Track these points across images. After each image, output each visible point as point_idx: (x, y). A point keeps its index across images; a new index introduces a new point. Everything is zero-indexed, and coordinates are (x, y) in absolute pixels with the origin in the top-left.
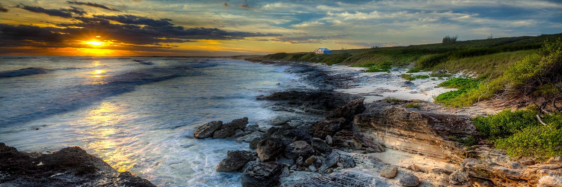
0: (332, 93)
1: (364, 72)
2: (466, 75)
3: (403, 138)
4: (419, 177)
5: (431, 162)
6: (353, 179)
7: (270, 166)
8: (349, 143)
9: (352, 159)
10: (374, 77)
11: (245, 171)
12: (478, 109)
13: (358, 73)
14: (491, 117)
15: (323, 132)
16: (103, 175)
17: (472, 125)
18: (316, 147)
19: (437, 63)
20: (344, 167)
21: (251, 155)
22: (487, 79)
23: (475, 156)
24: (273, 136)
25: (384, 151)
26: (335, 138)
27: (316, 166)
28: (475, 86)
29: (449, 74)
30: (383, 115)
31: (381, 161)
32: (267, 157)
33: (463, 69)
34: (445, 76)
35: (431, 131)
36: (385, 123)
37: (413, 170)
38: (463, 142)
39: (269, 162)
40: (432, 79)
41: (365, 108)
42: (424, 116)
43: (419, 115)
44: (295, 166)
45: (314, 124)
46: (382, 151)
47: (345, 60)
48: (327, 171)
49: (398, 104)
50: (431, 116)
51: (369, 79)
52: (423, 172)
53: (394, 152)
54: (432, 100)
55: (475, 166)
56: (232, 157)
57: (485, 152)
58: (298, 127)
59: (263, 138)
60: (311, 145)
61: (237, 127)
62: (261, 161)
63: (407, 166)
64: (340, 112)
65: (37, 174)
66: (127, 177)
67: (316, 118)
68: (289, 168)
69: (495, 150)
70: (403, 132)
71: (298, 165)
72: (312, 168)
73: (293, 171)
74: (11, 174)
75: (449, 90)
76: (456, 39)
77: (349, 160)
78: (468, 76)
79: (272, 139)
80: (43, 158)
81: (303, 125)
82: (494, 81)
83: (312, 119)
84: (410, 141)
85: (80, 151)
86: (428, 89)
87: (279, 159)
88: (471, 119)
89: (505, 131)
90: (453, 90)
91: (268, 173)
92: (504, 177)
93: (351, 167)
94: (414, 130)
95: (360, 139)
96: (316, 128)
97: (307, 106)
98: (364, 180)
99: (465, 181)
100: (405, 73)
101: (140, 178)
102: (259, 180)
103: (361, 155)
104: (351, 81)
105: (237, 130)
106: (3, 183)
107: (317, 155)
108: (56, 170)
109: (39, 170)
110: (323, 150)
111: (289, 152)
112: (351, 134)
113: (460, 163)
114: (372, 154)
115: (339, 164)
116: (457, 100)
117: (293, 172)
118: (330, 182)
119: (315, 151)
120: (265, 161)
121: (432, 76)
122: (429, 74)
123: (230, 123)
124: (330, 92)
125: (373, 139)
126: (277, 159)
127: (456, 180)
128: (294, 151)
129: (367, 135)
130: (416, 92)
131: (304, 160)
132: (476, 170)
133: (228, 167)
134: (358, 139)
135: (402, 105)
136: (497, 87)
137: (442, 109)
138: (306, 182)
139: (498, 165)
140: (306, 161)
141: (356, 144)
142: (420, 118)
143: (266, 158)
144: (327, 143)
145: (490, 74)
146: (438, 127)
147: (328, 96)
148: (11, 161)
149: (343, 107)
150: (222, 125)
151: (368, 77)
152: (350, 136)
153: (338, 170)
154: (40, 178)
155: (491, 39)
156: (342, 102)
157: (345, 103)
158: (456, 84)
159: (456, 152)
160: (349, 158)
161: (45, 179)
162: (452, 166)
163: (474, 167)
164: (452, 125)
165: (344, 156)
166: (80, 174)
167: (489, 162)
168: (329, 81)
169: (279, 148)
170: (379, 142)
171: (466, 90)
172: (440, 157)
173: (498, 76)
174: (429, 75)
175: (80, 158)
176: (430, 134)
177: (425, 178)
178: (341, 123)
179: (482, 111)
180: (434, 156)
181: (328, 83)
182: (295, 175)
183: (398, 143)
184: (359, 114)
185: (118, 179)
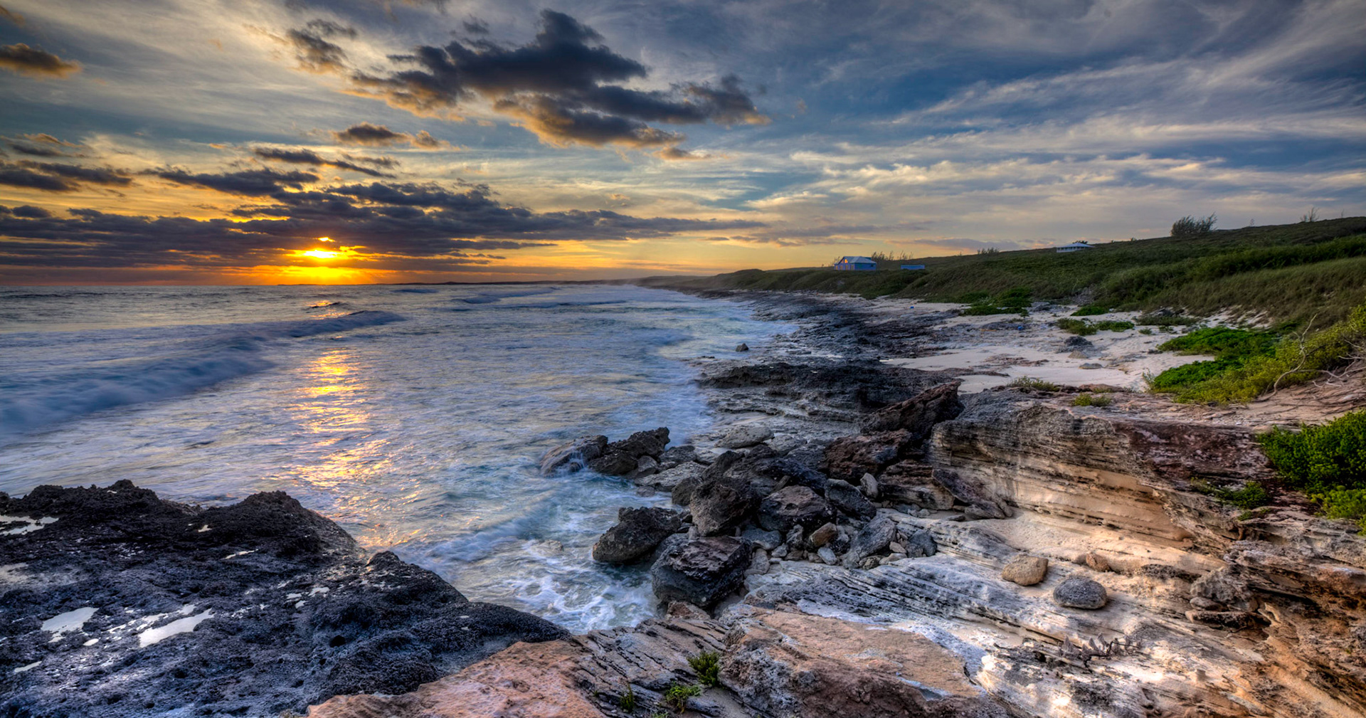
0: (877, 368)
1: (960, 315)
2: (1239, 320)
3: (1062, 484)
4: (1106, 585)
5: (1140, 547)
6: (931, 584)
7: (722, 546)
8: (921, 494)
9: (927, 533)
10: (984, 327)
11: (662, 557)
12: (1273, 409)
13: (942, 318)
14: (1311, 430)
15: (854, 465)
16: (336, 557)
17: (1256, 453)
18: (837, 502)
19: (1157, 289)
20: (908, 555)
21: (675, 520)
22: (1300, 328)
23: (1265, 535)
24: (731, 474)
25: (1013, 516)
26: (884, 481)
27: (835, 551)
28: (1266, 350)
29: (1191, 317)
30: (1008, 423)
31: (1003, 541)
32: (714, 525)
33: (1230, 305)
34: (1178, 323)
35: (1141, 466)
36: (1015, 444)
37: (1091, 568)
38: (1230, 497)
39: (720, 538)
40: (1142, 332)
41: (962, 407)
42: (1120, 428)
43: (1107, 425)
44: (783, 548)
45: (830, 446)
46: (1005, 516)
47: (909, 286)
48: (864, 563)
49: (1051, 395)
50: (1139, 427)
51: (971, 333)
52: (1118, 572)
53: (1038, 518)
54: (1142, 387)
55: (1266, 562)
56: (629, 524)
57: (1294, 523)
58: (791, 453)
59: (704, 477)
60: (824, 497)
61: (642, 451)
62: (699, 535)
63: (1074, 556)
64: (896, 417)
65: (197, 552)
66: (389, 564)
67: (836, 429)
68: (769, 552)
69: (1323, 519)
70: (1062, 468)
71: (790, 545)
72: (827, 554)
73: (779, 560)
74: (146, 550)
75: (1189, 360)
76: (1209, 226)
77: (919, 536)
78: (1243, 321)
79: (728, 481)
80: (212, 515)
81: (804, 447)
82: (1321, 335)
83: (825, 433)
84: (1081, 492)
85: (286, 501)
86: (1131, 358)
87: (743, 529)
88: (1252, 437)
89: (1353, 469)
90: (1201, 359)
91: (716, 564)
92: (1352, 592)
93: (925, 553)
94: (1094, 462)
95: (948, 483)
96: (838, 456)
97: (814, 400)
98: (959, 588)
99: (1236, 600)
100: (1067, 315)
101: (417, 567)
102: (696, 581)
103: (952, 523)
104: (926, 339)
105: (642, 459)
106: (129, 568)
107: (840, 523)
108: (238, 543)
109: (201, 543)
110: (853, 510)
111: (769, 513)
112: (926, 472)
113: (1221, 552)
114: (981, 523)
115: (893, 545)
116: (1213, 386)
117: (778, 563)
118: (873, 590)
119: (835, 513)
120: (710, 535)
121: (1143, 322)
122: (1135, 319)
123: (625, 442)
124: (871, 367)
125: (982, 485)
126: (738, 530)
127: (1210, 595)
128: (781, 511)
129: (967, 474)
130: (1097, 366)
131: (805, 535)
132: (1268, 571)
133: (621, 547)
134: (943, 485)
135: (1061, 398)
136: (1330, 351)
137: (1170, 409)
138: (811, 590)
139: (1333, 561)
140: (811, 538)
141: (938, 496)
142: (1109, 432)
143: (711, 528)
144: (864, 492)
145: (1307, 317)
146: (1159, 456)
147: (867, 376)
148: (144, 521)
149: (904, 403)
150: (606, 446)
151: (968, 328)
152: (922, 476)
153: (892, 560)
154: (203, 560)
155: (1311, 222)
156: (902, 390)
157: (909, 394)
158: (1210, 343)
159: (1210, 522)
160: (919, 532)
161: (215, 562)
162: (1199, 558)
163: (1263, 563)
164: (1199, 452)
165: (907, 528)
166: (287, 554)
167: (1308, 553)
168: (868, 338)
169: (744, 503)
170: (999, 493)
171: (1241, 360)
172: (1164, 535)
173: (1332, 322)
174: (1133, 322)
175: (287, 518)
176: (1138, 473)
177: (1124, 589)
178: (900, 444)
179: (1285, 415)
180: (1147, 531)
181: (865, 342)
182: (785, 571)
183: (1049, 497)
184: (947, 422)
185: (369, 569)
